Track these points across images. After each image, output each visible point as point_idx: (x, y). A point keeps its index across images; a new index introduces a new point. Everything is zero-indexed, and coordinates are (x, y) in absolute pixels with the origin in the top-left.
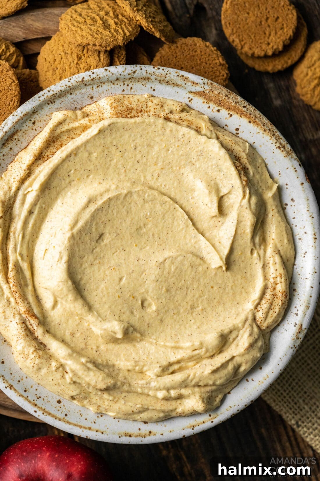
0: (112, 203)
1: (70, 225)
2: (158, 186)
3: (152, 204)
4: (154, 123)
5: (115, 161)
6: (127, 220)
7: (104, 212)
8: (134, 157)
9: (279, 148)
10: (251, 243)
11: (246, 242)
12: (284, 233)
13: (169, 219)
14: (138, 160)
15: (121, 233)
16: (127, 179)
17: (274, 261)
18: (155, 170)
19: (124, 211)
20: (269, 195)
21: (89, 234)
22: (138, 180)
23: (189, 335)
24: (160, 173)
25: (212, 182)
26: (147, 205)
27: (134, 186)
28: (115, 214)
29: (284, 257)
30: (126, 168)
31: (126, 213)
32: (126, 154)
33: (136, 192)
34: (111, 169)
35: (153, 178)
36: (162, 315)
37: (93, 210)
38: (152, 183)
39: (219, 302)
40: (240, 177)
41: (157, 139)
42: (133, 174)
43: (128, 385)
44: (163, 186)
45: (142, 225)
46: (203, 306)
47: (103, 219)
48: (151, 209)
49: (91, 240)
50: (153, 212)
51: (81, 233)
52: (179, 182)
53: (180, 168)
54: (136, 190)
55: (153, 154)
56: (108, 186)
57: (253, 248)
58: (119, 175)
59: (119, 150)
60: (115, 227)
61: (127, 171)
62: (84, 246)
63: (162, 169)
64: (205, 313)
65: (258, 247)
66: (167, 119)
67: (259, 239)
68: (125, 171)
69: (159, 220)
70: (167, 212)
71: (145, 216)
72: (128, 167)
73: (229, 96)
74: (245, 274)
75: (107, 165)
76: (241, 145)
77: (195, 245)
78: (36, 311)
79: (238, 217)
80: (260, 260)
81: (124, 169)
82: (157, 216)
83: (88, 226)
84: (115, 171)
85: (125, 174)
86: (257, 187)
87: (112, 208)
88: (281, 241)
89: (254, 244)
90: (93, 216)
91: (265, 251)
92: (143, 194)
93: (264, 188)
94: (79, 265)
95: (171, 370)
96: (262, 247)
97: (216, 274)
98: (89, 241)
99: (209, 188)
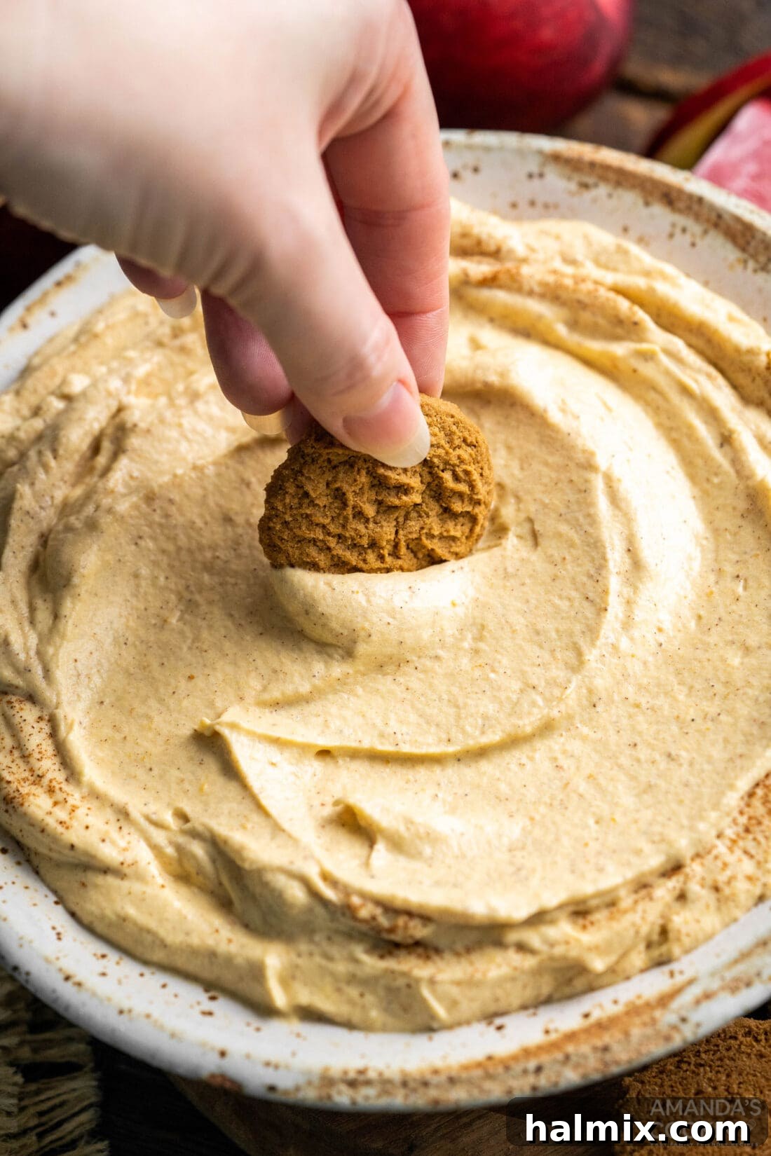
0: (589, 611)
1: (619, 480)
2: (535, 751)
3: (508, 698)
4: (692, 828)
5: (681, 697)
6: (522, 621)
7: (585, 579)
8: (652, 741)
9: (361, 1072)
10: (204, 825)
11: (217, 816)
12: (151, 923)
13: (436, 711)
14: (639, 747)
15: (505, 587)
16: (616, 697)
17: (113, 843)
18: (578, 768)
19: (549, 626)
20: (273, 958)
21: (563, 510)
22: (591, 720)
23: (140, 537)
24: (563, 774)
25: (427, 851)
26: (516, 685)
27: (584, 691)
28: (557, 601)
29: (100, 880)
30: (644, 713)
31: (539, 627)
32: (675, 729)
33: (569, 681)
34: (672, 678)
35: (564, 752)
36: (240, 531)
37: (609, 555)
38: (555, 743)
39: (144, 668)
40: (379, 902)
41: (647, 814)
42: (614, 719)
43: (166, 340)
44: (524, 760)
45: (482, 645)
46: (173, 630)
47: (569, 567)
48: (499, 689)
49: (545, 506)
50: (487, 688)
51: (580, 491)
52: (500, 799)
53: (532, 819)
54: (573, 686)
55: (620, 787)
56: (636, 633)
57: (188, 826)
58: (641, 688)
59: (699, 721)
60: (528, 581)
61: (632, 710)
62: (545, 480)
63: (567, 784)
64: (153, 622)
65: (182, 840)
66: (674, 868)
67: (194, 857)
68: (637, 706)
69: (455, 690)
70: (458, 717)
71: (497, 664)
72: (641, 718)
73: (599, 1055)
74: (148, 766)
75: (686, 674)
76: (455, 991)
77: (320, 720)
78: (500, 297)
79: (290, 836)
80: (148, 818)
81: (644, 705)
82: (469, 690)
83: (581, 519)
84: (658, 685)
85: (631, 700)
86: (317, 944)
87: (576, 604)
88: (141, 900)
89: (194, 834)
90: (595, 547)
91: (155, 848)
92: (547, 695)
93: (300, 961)
94: (514, 443)
95: (107, 446)
96: (170, 851)
97: (211, 704)
98: (547, 501)
99: (422, 831)
